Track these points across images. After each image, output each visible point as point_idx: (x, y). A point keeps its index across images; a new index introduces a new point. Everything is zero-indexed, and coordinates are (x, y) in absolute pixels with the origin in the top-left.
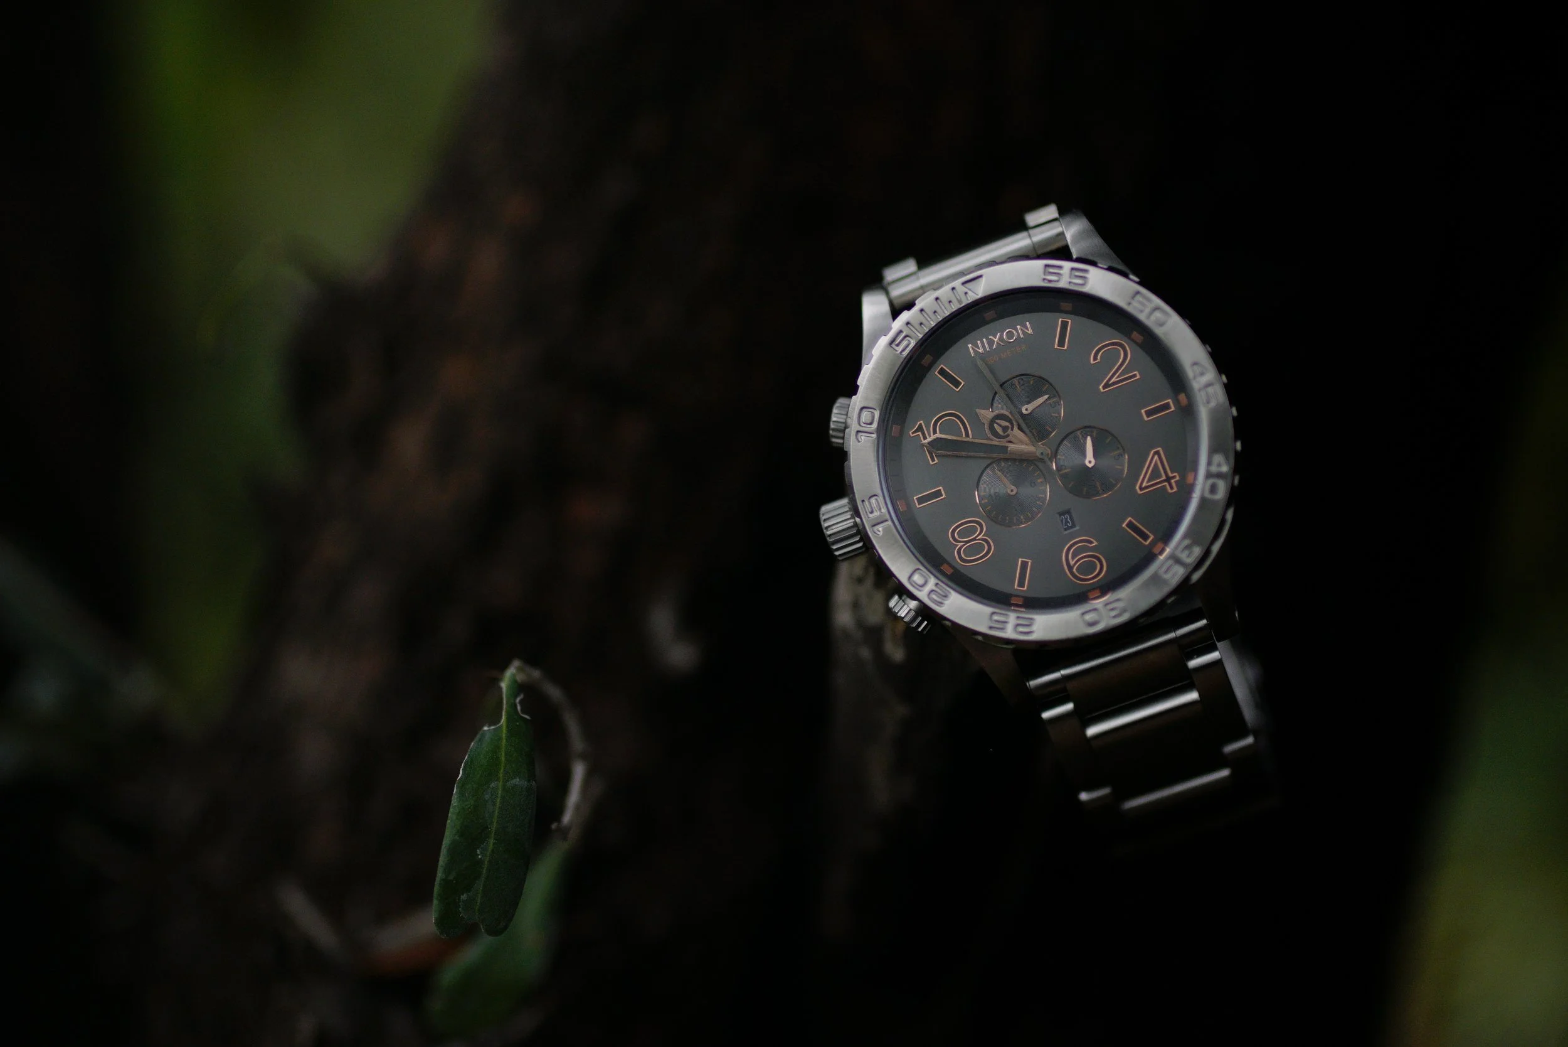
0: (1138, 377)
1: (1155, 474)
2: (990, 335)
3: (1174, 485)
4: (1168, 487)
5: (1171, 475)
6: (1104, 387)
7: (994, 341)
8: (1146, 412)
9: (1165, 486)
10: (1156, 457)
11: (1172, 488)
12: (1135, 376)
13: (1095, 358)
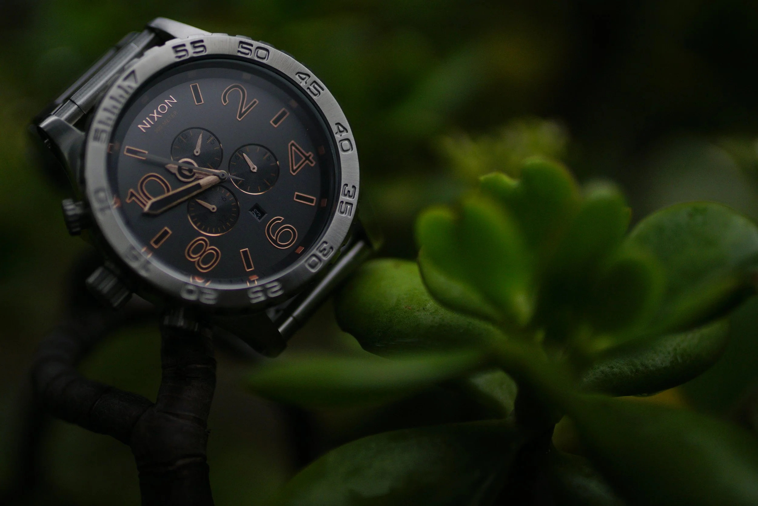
0: (257, 102)
1: (298, 159)
2: (150, 114)
3: (312, 160)
4: (310, 163)
5: (307, 155)
6: (240, 117)
7: (154, 117)
8: (273, 122)
9: (307, 164)
10: (293, 148)
11: (312, 163)
12: (255, 102)
13: (225, 101)
